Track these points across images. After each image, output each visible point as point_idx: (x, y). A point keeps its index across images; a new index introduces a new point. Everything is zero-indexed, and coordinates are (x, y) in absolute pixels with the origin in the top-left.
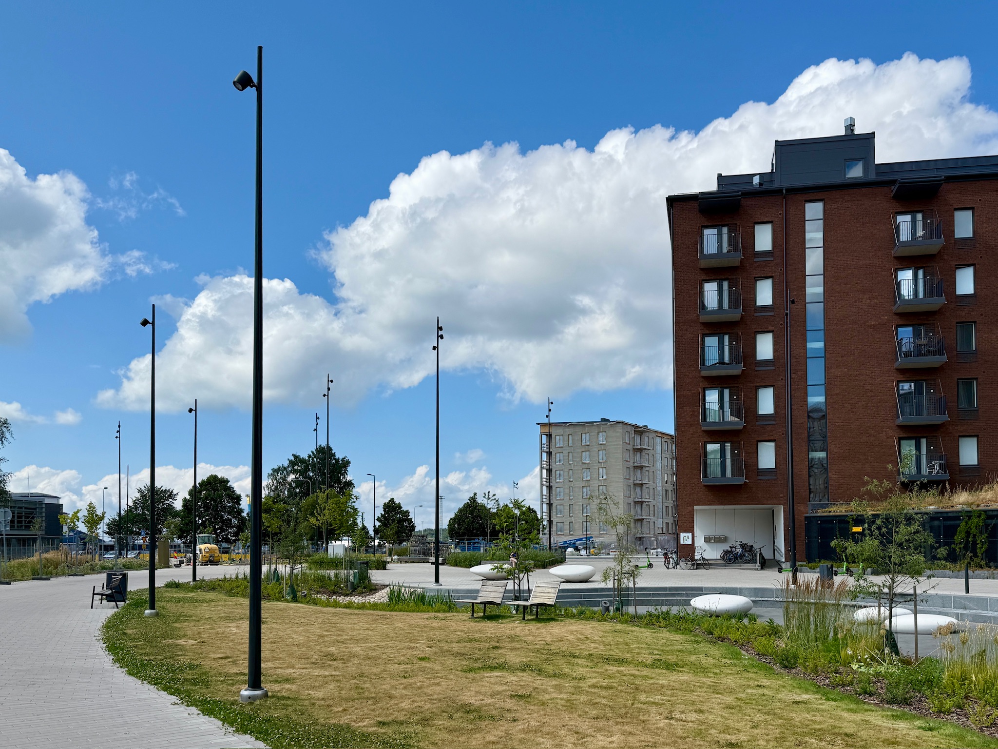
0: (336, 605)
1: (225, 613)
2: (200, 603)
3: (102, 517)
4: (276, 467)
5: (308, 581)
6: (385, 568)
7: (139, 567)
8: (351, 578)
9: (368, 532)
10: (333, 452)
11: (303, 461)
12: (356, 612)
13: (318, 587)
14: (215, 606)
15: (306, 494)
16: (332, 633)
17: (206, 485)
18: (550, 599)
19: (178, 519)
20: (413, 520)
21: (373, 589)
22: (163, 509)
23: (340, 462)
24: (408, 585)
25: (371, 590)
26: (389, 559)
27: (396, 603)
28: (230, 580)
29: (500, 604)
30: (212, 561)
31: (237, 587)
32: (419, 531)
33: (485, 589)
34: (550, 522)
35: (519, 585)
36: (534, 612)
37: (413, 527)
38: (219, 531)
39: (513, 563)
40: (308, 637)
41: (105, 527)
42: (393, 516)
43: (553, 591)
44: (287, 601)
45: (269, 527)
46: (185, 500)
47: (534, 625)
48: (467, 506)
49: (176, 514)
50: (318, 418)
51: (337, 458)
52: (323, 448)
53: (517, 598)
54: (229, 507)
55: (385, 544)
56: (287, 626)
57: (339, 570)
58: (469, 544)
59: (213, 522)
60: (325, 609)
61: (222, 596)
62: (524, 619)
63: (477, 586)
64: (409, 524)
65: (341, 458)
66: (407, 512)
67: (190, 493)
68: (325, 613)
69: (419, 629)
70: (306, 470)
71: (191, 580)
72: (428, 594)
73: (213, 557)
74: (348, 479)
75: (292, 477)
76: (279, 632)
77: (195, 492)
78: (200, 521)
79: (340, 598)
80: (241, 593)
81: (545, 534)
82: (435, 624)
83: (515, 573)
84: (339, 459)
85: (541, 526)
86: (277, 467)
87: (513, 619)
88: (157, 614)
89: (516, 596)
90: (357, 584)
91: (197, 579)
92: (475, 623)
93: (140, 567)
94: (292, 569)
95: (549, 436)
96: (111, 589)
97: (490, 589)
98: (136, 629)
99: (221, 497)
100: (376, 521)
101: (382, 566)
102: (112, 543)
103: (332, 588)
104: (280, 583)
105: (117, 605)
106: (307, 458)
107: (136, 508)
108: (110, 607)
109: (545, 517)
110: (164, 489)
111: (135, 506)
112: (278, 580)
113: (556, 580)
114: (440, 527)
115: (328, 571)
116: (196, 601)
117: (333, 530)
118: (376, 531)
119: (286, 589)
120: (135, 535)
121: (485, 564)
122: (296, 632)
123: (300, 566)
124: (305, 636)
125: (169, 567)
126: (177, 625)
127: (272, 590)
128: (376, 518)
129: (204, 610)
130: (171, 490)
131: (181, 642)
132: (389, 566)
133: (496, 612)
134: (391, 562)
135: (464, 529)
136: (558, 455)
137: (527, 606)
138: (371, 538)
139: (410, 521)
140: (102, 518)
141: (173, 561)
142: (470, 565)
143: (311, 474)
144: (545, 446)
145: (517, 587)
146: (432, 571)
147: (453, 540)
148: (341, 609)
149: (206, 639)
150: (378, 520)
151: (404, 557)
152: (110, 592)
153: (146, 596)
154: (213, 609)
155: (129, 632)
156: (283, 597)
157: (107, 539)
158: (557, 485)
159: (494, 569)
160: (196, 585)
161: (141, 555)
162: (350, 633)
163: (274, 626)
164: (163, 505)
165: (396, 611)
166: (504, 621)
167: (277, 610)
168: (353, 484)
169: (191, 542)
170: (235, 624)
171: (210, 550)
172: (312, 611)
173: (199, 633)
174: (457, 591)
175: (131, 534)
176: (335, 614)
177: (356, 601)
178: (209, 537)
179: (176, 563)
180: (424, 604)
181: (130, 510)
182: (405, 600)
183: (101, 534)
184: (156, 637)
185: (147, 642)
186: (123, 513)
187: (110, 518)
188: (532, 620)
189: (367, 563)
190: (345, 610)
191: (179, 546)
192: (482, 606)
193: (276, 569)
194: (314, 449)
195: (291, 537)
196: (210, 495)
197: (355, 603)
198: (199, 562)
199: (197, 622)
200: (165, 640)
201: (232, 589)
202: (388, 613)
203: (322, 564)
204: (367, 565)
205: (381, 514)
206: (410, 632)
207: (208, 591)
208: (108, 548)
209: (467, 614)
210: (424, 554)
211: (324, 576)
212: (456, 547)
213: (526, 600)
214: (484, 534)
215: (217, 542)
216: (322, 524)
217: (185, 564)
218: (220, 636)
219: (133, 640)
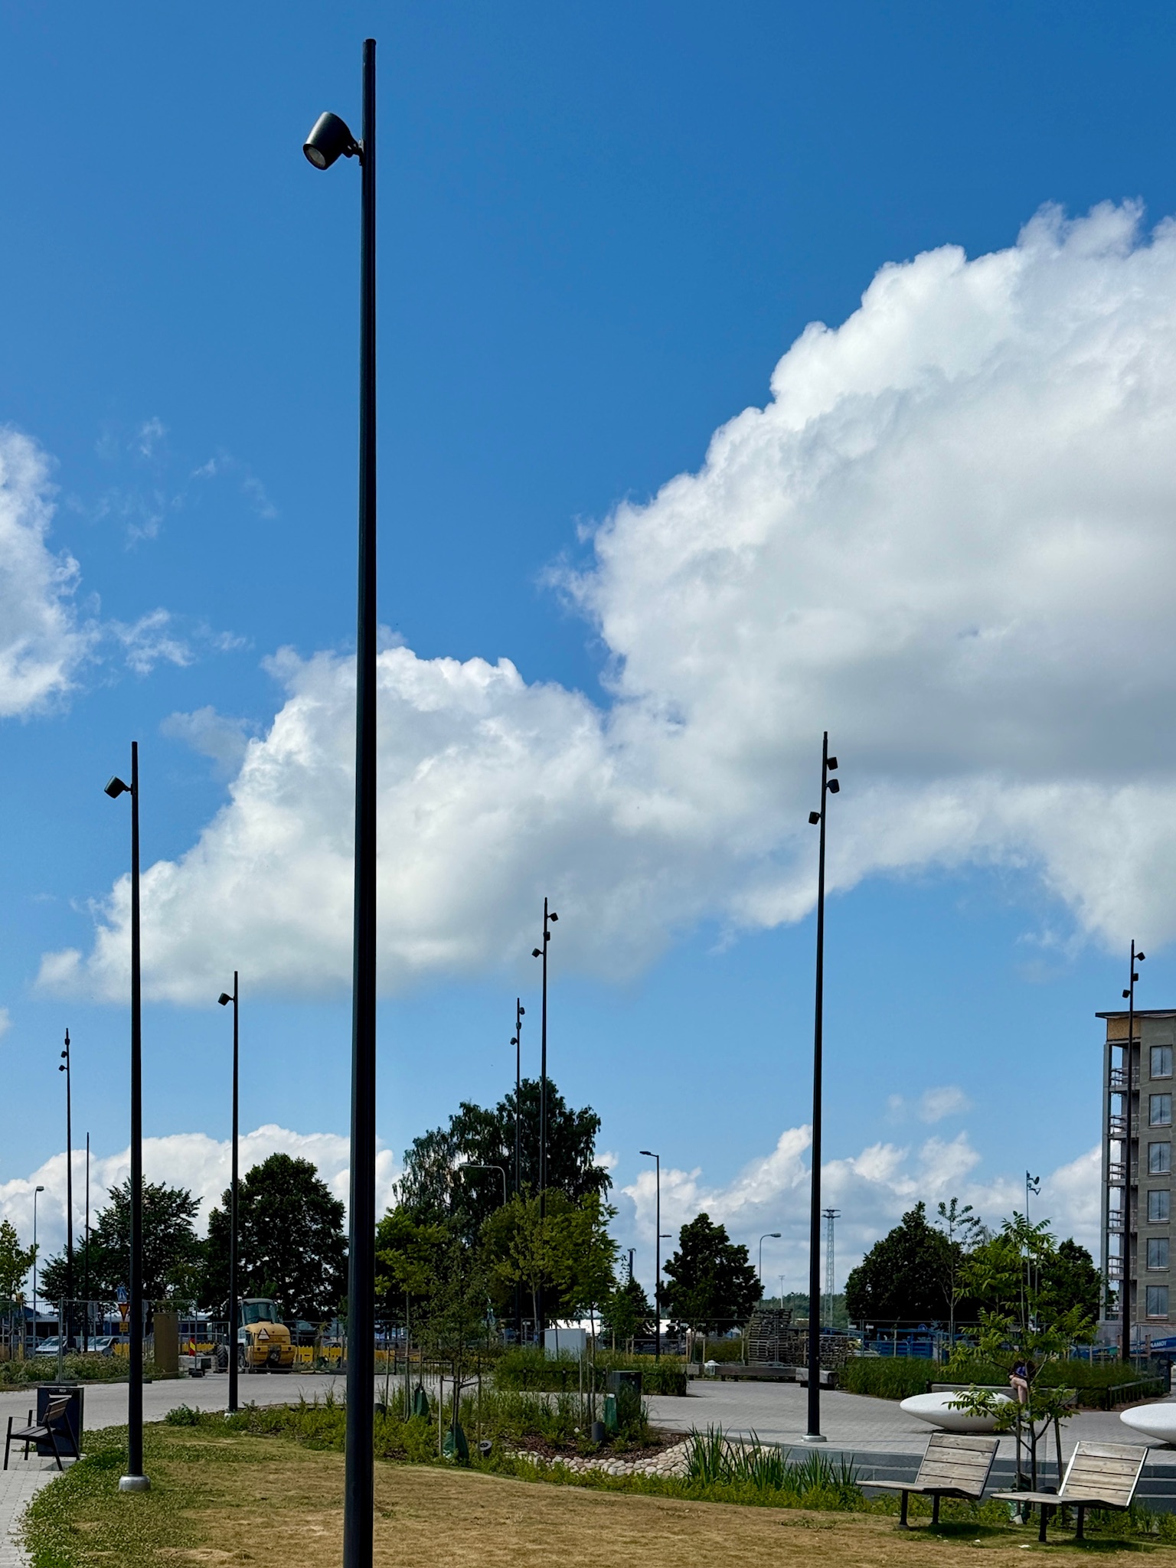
0: (562, 1477)
1: (300, 1488)
2: (243, 1464)
3: (29, 1257)
4: (423, 1135)
5: (497, 1416)
6: (682, 1392)
7: (112, 1374)
8: (600, 1414)
9: (644, 1299)
10: (558, 1096)
11: (486, 1119)
12: (607, 1498)
13: (520, 1433)
14: (277, 1471)
15: (492, 1201)
16: (546, 1546)
17: (262, 1181)
18: (1119, 1490)
19: (200, 1264)
20: (756, 1271)
21: (653, 1442)
22: (167, 1239)
23: (576, 1122)
24: (736, 1435)
25: (646, 1445)
26: (692, 1368)
27: (708, 1480)
28: (314, 1408)
29: (977, 1498)
30: (274, 1363)
31: (331, 1426)
32: (774, 1300)
33: (936, 1457)
34: (1128, 1284)
35: (1033, 1451)
36: (1073, 1523)
37: (757, 1290)
38: (291, 1292)
39: (1020, 1392)
40: (490, 1554)
41: (40, 1279)
42: (705, 1259)
43: (1127, 1470)
44: (443, 1464)
45: (403, 1281)
46: (215, 1216)
47: (1071, 1556)
48: (897, 1238)
49: (195, 1249)
50: (521, 1011)
51: (567, 1111)
52: (534, 1087)
53: (1025, 1485)
54: (316, 1232)
55: (684, 1330)
56: (442, 1525)
57: (569, 1391)
58: (900, 1336)
59: (278, 1270)
60: (533, 1487)
61: (294, 1448)
62: (1042, 1538)
63: (916, 1447)
64: (747, 1280)
65: (577, 1111)
66: (742, 1251)
67: (227, 1199)
68: (533, 1496)
69: (763, 1550)
70: (494, 1141)
71: (226, 1407)
72: (789, 1461)
73: (278, 1353)
74: (594, 1164)
75: (461, 1159)
76: (422, 1539)
77: (236, 1195)
78: (250, 1268)
79: (573, 1462)
80: (338, 1440)
81: (1115, 1317)
82: (805, 1539)
83: (1021, 1419)
84: (572, 1113)
85: (1103, 1293)
86: (426, 1135)
87: (1013, 1538)
88: (146, 1487)
89: (1022, 1479)
90: (613, 1428)
91: (240, 1405)
92: (911, 1543)
93: (110, 1376)
94: (458, 1386)
95: (1132, 1049)
96: (46, 1425)
97: (952, 1455)
98: (98, 1520)
99: (296, 1207)
100: (662, 1272)
101: (675, 1385)
102: (55, 1319)
103: (554, 1435)
104: (430, 1418)
105: (58, 1460)
106: (496, 1113)
107: (107, 1236)
108: (44, 1467)
109: (1115, 1271)
110: (169, 1190)
111: (104, 1230)
112: (424, 1412)
113: (1138, 1441)
114: (823, 1292)
115: (543, 1395)
116: (236, 1458)
117: (555, 1293)
118: (662, 1295)
119: (444, 1435)
120: (105, 1299)
121: (942, 1390)
122: (462, 1540)
123: (475, 1379)
124: (481, 1551)
125: (177, 1377)
126: (188, 1514)
127: (411, 1436)
128: (663, 1264)
129: (250, 1480)
130: (184, 1192)
131: (197, 1554)
132: (692, 1387)
133: (968, 1517)
134: (699, 1377)
135: (888, 1299)
136: (1156, 1100)
137: (1053, 1506)
138: (650, 1314)
139: (749, 1272)
140: (31, 1259)
141: (187, 1362)
142: (902, 1392)
143: (506, 1152)
144: (1120, 1077)
145: (1025, 1455)
146: (800, 1402)
147: (858, 1324)
148: (572, 1488)
149: (254, 1550)
150: (666, 1269)
151: (731, 1365)
152: (45, 1432)
153: (123, 1445)
154: (271, 1477)
155: (84, 1526)
156: (436, 1455)
157: (44, 1308)
158: (1151, 1183)
159: (964, 1404)
160: (236, 1420)
161: (118, 1346)
162: (591, 1550)
163: (410, 1523)
164: (167, 1228)
165: (707, 1499)
166: (987, 1542)
167: (420, 1484)
168: (607, 1177)
169: (226, 1317)
170: (319, 1517)
171: (272, 1337)
172: (504, 1490)
173: (237, 1534)
174: (866, 1458)
175: (95, 1297)
176: (557, 1501)
177: (611, 1471)
178: (268, 1304)
179: (193, 1366)
180: (778, 1487)
181: (93, 1240)
182: (730, 1475)
183: (29, 1297)
184: (141, 1540)
185: (121, 1551)
186: (77, 1246)
187: (49, 1259)
188: (1066, 1543)
189: (638, 1377)
190: (581, 1490)
191: (202, 1325)
192: (930, 1499)
193: (420, 1386)
194: (510, 1089)
195: (454, 1307)
196: (271, 1204)
197: (607, 1475)
198: (246, 1364)
199: (234, 1510)
200: (160, 1547)
201: (317, 1430)
202: (687, 1503)
203: (527, 1375)
204: (637, 1383)
205: (676, 1254)
206: (740, 1553)
207: (264, 1434)
208: (46, 1330)
209: (889, 1518)
210: (783, 1359)
211: (532, 1408)
212: (867, 1345)
213: (1053, 1491)
214: (942, 1314)
215: (288, 1319)
216: (528, 1275)
217: (213, 1368)
218: (285, 1542)
219: (90, 1545)
